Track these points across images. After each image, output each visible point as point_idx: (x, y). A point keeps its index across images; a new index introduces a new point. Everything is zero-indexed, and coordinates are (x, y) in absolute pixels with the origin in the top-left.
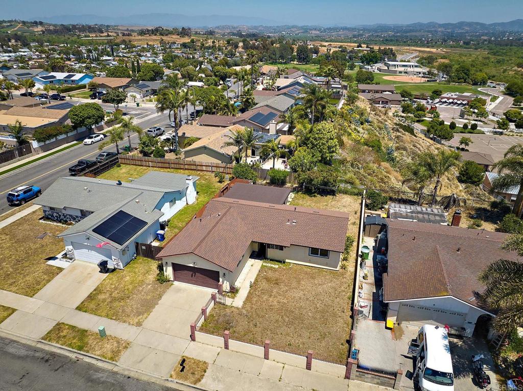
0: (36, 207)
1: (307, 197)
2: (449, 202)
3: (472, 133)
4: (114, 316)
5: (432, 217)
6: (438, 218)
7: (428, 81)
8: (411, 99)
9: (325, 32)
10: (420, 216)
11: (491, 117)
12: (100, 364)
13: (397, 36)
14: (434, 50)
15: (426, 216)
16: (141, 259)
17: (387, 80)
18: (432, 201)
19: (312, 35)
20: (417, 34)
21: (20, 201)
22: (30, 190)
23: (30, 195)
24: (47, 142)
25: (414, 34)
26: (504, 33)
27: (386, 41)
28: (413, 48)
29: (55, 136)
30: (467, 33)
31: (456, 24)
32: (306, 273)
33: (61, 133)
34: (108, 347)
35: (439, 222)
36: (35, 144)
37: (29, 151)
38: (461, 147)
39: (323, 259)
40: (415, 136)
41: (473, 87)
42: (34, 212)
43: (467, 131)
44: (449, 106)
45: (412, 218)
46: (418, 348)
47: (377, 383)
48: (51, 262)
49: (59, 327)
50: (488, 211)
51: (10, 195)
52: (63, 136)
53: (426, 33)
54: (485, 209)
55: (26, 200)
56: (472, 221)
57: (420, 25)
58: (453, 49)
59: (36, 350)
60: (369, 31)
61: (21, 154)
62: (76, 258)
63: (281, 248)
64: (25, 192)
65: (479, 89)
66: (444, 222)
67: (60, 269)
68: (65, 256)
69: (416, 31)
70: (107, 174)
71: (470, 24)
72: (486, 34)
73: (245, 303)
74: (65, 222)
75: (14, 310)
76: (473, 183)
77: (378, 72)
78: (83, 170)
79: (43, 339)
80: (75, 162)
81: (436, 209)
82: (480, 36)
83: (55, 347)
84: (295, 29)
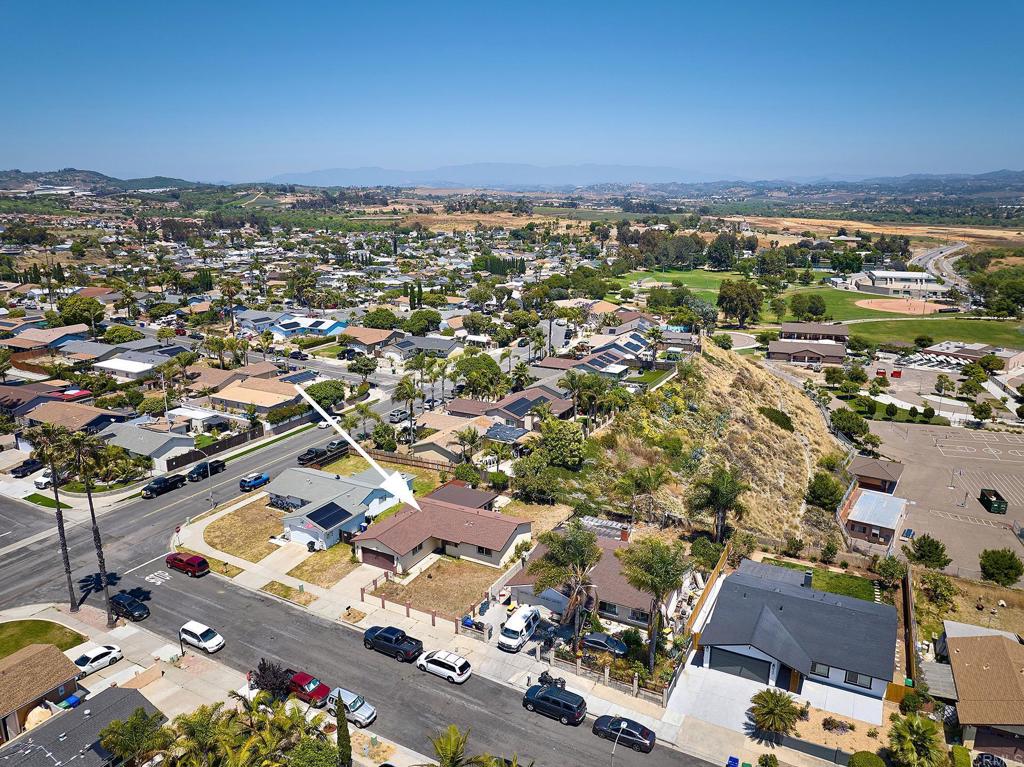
0: (263, 494)
3: (925, 422)
4: (312, 581)
7: (940, 311)
9: (798, 193)
12: (296, 607)
14: (1010, 234)
16: (343, 545)
17: (861, 309)
19: (768, 200)
21: (251, 487)
22: (260, 478)
23: (260, 482)
24: (281, 424)
25: (988, 195)
27: (917, 215)
28: (966, 230)
29: (289, 417)
32: (472, 568)
33: (295, 415)
34: (303, 598)
36: (267, 426)
37: (261, 433)
42: (262, 499)
43: (917, 419)
47: (475, 638)
48: (272, 541)
49: (272, 583)
51: (243, 481)
52: (298, 417)
55: (255, 487)
57: (1006, 175)
59: (256, 595)
61: (253, 437)
62: (292, 538)
63: (456, 545)
64: (256, 479)
67: (279, 547)
68: (283, 537)
69: (993, 189)
70: (333, 465)
73: (410, 583)
74: (287, 510)
75: (243, 570)
77: (855, 290)
78: (311, 459)
79: (262, 589)
80: (305, 449)
83: (268, 595)
84: (739, 189)
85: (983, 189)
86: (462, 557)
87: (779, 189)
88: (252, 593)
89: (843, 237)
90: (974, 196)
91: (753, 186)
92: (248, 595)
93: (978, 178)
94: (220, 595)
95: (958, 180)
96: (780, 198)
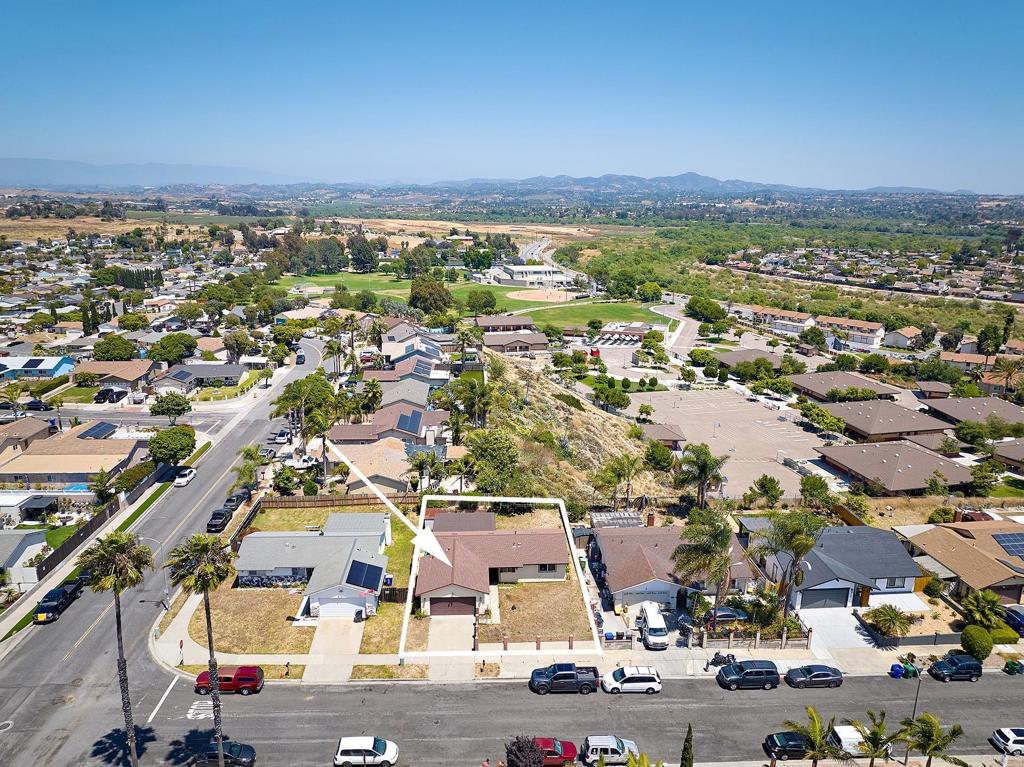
1: (505, 518)
2: (641, 504)
3: (651, 390)
5: (630, 521)
6: (635, 521)
7: (577, 298)
8: (559, 338)
9: (380, 195)
10: (620, 521)
11: (673, 360)
12: (414, 683)
13: (508, 204)
14: (573, 231)
15: (625, 521)
16: (385, 604)
17: (515, 301)
18: (626, 503)
19: (356, 202)
20: (542, 198)
24: (134, 490)
25: (536, 197)
26: (673, 194)
27: (494, 215)
28: (541, 228)
29: (141, 480)
30: (619, 194)
31: (600, 178)
32: (539, 588)
34: (413, 670)
35: (637, 525)
36: (122, 496)
37: (117, 506)
38: (642, 417)
39: (552, 574)
40: (584, 410)
41: (643, 306)
43: (645, 388)
44: (615, 345)
45: (613, 524)
46: (642, 619)
47: (621, 649)
48: (296, 623)
49: (358, 668)
50: (677, 506)
52: (146, 478)
53: (557, 196)
54: (674, 505)
56: (665, 517)
57: (544, 180)
58: (602, 226)
59: (353, 686)
60: (460, 193)
61: (111, 513)
62: (321, 614)
63: (513, 570)
65: (652, 309)
66: (641, 523)
67: (313, 627)
69: (539, 192)
71: (621, 179)
72: (648, 197)
73: (501, 620)
74: (271, 585)
75: (304, 666)
76: (662, 469)
77: (497, 284)
79: (352, 677)
81: (631, 512)
82: (638, 200)
83: (367, 681)
84: (323, 191)
85: (530, 192)
86: (520, 581)
87: (362, 191)
88: (346, 686)
89: (455, 237)
90: (527, 198)
91: (335, 188)
92: (345, 690)
93: (524, 182)
94: (310, 701)
95: (509, 184)
96: (363, 200)
